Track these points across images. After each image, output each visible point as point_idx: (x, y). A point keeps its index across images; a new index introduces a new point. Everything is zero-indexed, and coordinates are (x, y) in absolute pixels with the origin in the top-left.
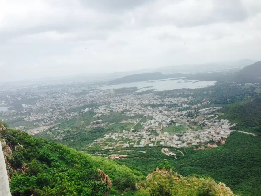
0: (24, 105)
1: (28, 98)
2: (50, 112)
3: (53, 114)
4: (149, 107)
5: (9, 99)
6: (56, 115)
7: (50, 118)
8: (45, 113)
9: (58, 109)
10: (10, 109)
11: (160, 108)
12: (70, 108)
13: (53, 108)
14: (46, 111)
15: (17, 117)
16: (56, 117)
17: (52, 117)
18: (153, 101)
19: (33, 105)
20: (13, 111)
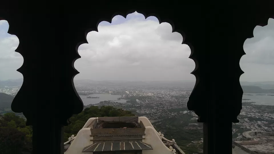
0: (137, 100)
1: (140, 95)
2: (156, 109)
3: (157, 111)
4: (246, 119)
5: (128, 94)
6: (160, 112)
7: (155, 113)
8: (151, 109)
9: (161, 107)
10: (127, 102)
11: (259, 122)
12: (171, 108)
13: (158, 106)
14: (152, 108)
15: (132, 109)
16: (159, 113)
17: (156, 113)
18: (252, 114)
19: (143, 101)
20: (129, 104)
